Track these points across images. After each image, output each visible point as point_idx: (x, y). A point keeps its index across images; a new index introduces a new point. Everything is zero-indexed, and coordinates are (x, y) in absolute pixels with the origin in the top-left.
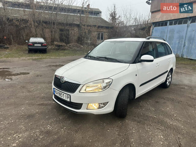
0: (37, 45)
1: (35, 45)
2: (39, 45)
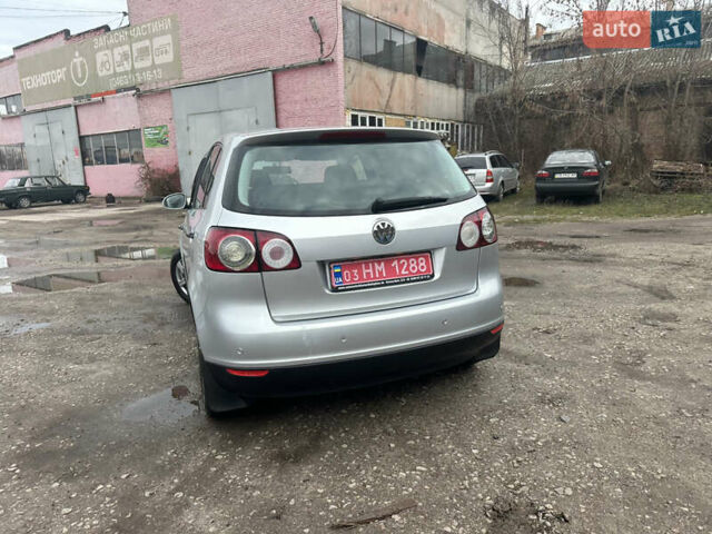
0: (563, 176)
1: (557, 176)
2: (570, 176)
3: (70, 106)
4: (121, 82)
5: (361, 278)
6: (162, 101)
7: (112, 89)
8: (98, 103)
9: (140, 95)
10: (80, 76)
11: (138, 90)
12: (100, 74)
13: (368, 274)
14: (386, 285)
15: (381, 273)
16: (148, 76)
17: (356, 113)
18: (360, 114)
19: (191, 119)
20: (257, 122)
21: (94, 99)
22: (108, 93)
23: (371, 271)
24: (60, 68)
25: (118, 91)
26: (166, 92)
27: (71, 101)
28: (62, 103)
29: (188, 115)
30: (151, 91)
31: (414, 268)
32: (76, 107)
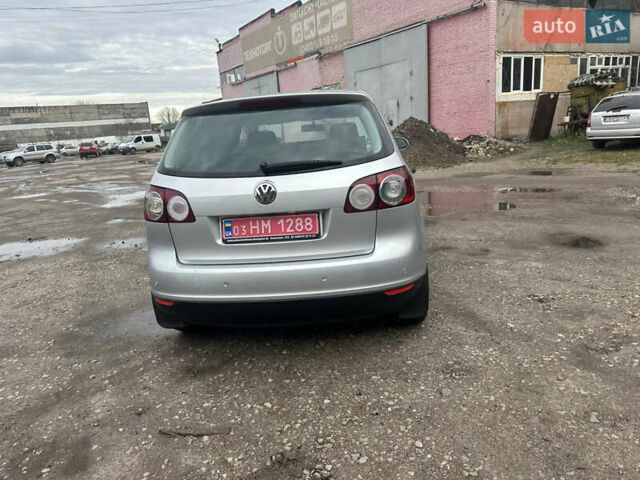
3: (272, 72)
4: (309, 48)
5: (248, 233)
6: (336, 61)
7: (302, 54)
8: (292, 67)
9: (321, 58)
10: (280, 45)
11: (320, 54)
12: (294, 43)
13: (255, 230)
14: (270, 241)
15: (267, 230)
16: (327, 41)
17: (509, 56)
18: (513, 56)
19: (358, 75)
20: (411, 73)
21: (289, 65)
22: (299, 58)
23: (257, 227)
24: (267, 41)
25: (305, 57)
26: (340, 53)
27: (274, 68)
28: (269, 69)
29: (356, 72)
30: (328, 53)
31: (299, 227)
32: (277, 72)
